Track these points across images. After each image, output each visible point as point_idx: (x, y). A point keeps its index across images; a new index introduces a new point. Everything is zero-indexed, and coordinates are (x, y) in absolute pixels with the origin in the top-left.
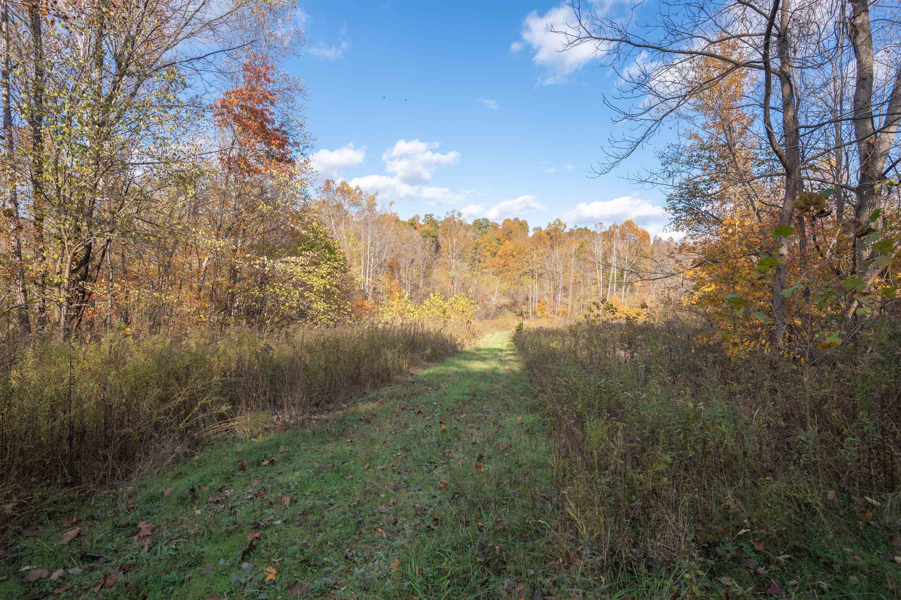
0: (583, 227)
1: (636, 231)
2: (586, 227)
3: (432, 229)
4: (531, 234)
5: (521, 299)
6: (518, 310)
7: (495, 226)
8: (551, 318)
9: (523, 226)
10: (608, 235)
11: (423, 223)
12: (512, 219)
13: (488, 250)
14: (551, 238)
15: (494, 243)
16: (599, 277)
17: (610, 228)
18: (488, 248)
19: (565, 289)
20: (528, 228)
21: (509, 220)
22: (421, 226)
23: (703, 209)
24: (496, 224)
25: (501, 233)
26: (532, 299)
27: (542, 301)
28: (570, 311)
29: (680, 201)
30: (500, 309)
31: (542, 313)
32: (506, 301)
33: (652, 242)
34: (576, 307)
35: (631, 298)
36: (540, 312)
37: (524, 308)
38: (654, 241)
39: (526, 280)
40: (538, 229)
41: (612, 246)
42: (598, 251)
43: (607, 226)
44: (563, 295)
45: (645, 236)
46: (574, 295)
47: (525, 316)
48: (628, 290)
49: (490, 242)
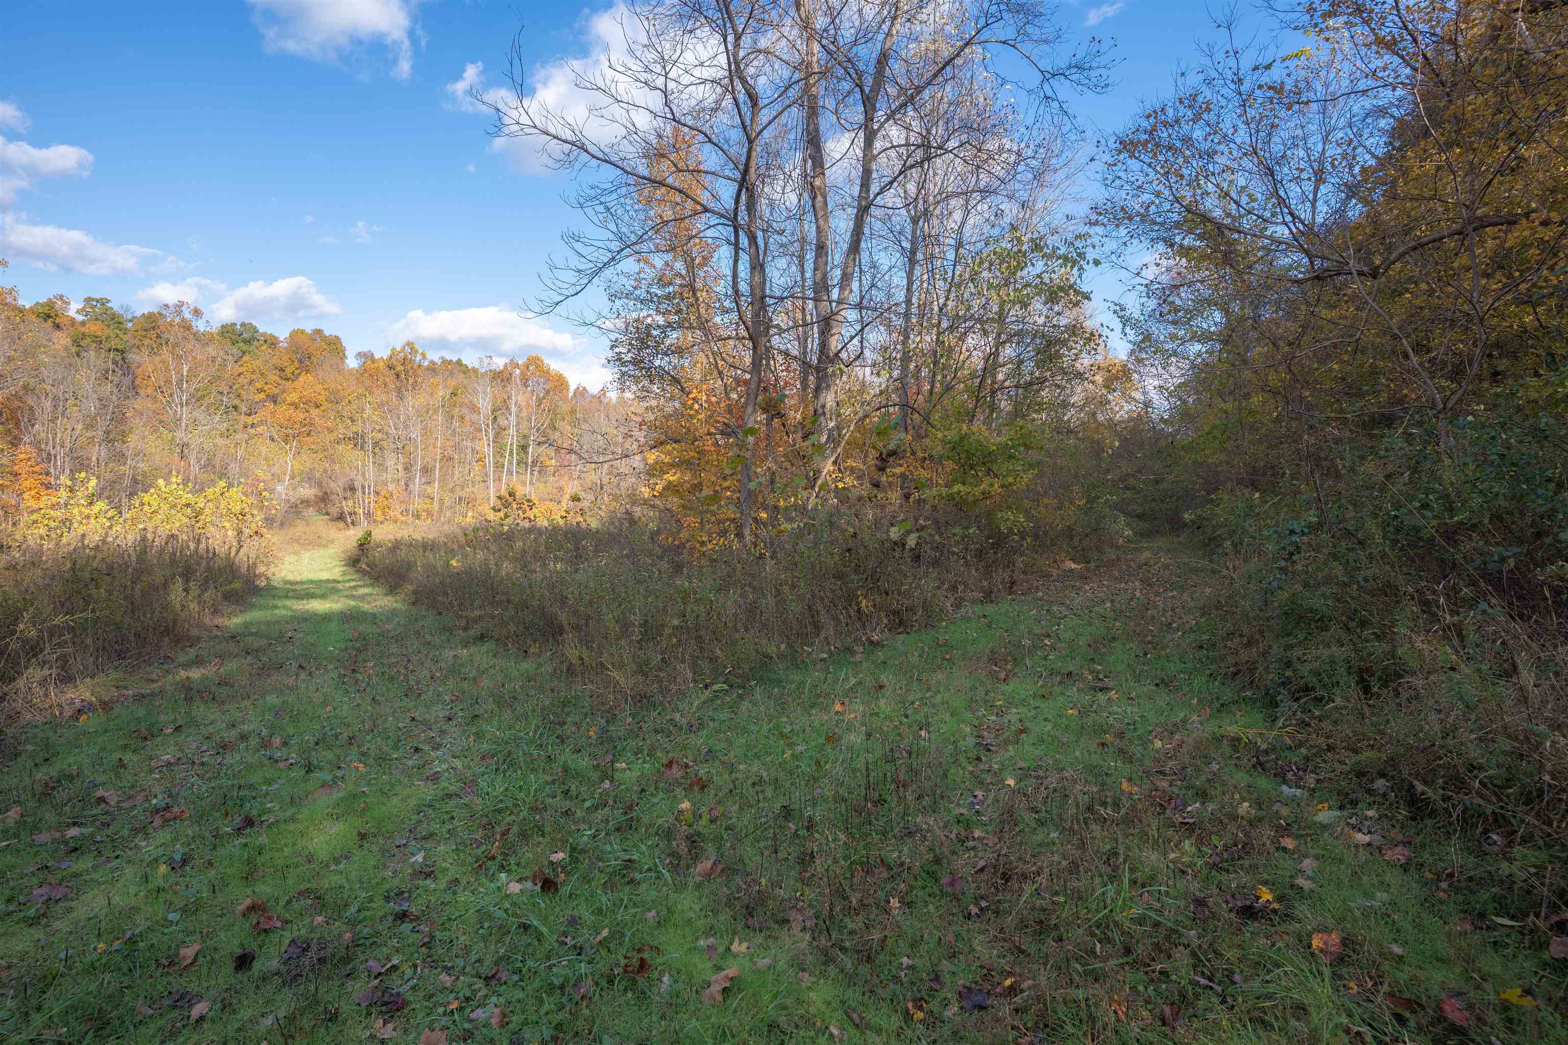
0: (455, 359)
1: (545, 373)
2: (459, 360)
3: (108, 332)
4: (352, 363)
5: (336, 487)
6: (334, 511)
7: (271, 342)
8: (402, 522)
9: (334, 346)
10: (501, 378)
11: (80, 318)
12: (309, 331)
13: (260, 391)
14: (398, 376)
15: (273, 377)
16: (486, 448)
17: (506, 366)
18: (258, 385)
19: (426, 470)
20: (344, 351)
21: (303, 332)
22: (73, 321)
23: (657, 363)
24: (276, 338)
25: (285, 358)
26: (363, 487)
27: (383, 493)
28: (436, 509)
29: (629, 351)
30: (296, 509)
31: (384, 513)
32: (308, 492)
33: (571, 394)
34: (447, 502)
35: (541, 486)
36: (379, 513)
37: (348, 506)
38: (575, 393)
39: (347, 452)
40: (366, 357)
41: (509, 398)
42: (484, 403)
43: (499, 363)
44: (423, 480)
45: (560, 383)
46: (443, 479)
47: (349, 520)
48: (536, 473)
49: (262, 374)
